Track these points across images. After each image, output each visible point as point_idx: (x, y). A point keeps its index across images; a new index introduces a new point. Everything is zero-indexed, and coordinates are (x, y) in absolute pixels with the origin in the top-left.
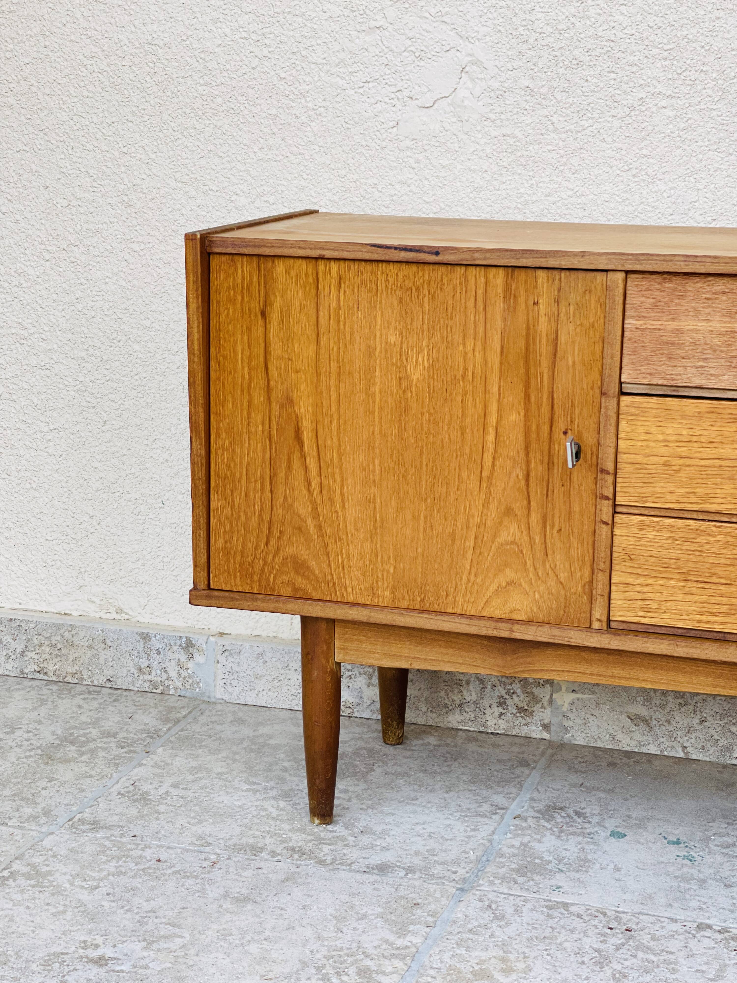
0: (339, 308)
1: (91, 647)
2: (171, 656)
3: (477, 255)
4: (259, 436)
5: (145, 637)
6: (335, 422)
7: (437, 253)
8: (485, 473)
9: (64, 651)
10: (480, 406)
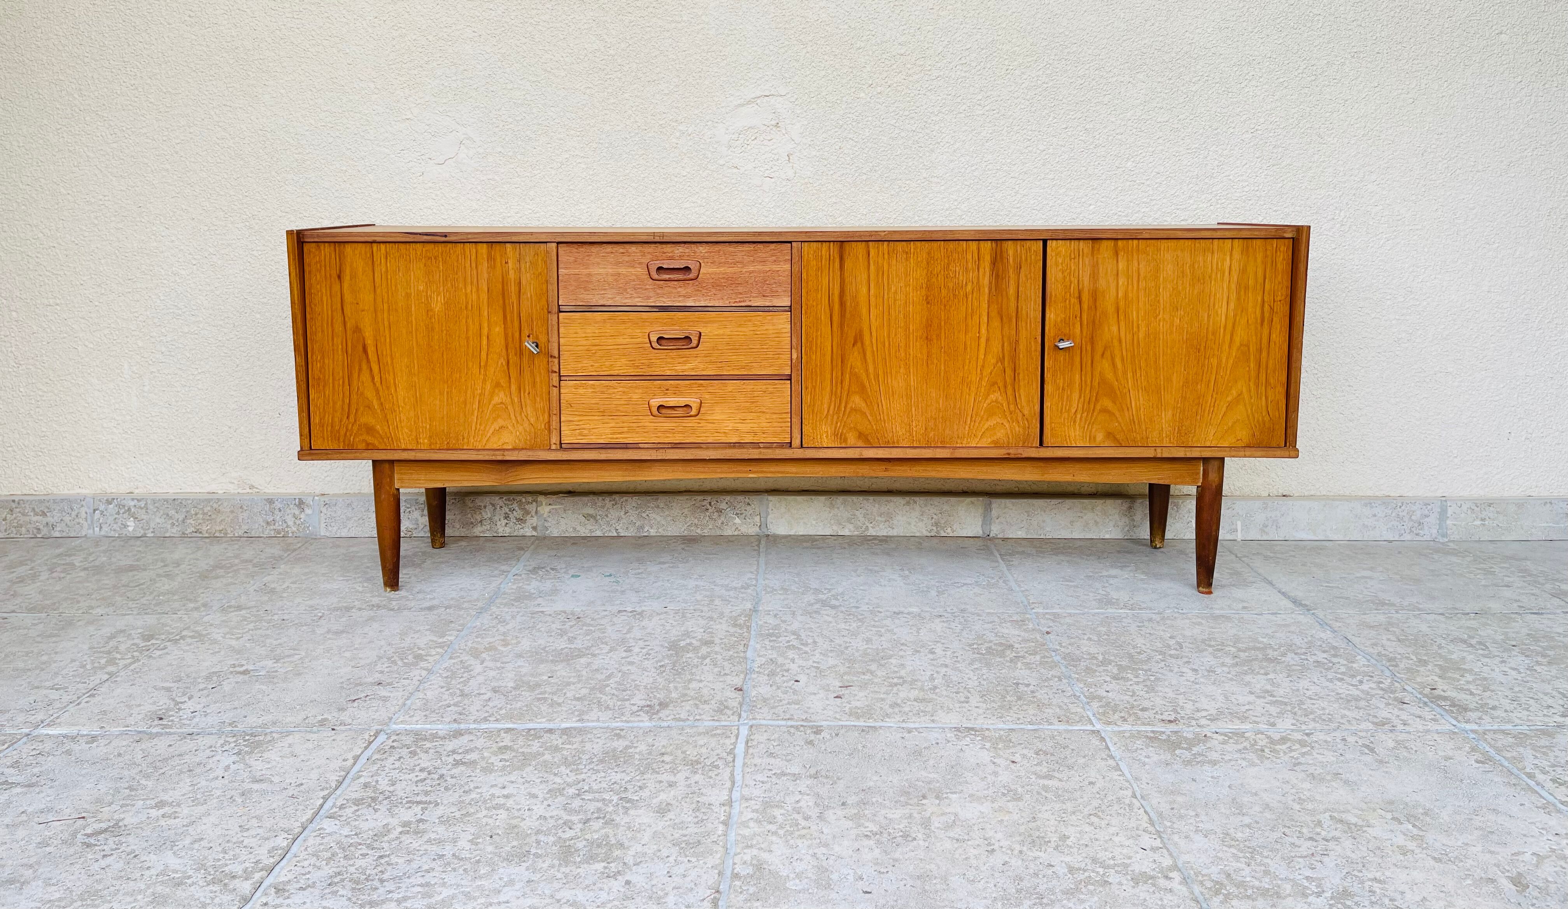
0: (387, 271)
1: (232, 512)
2: (288, 511)
3: (469, 236)
4: (340, 352)
5: (271, 501)
6: (388, 340)
7: (446, 236)
8: (482, 364)
9: (213, 516)
10: (477, 324)
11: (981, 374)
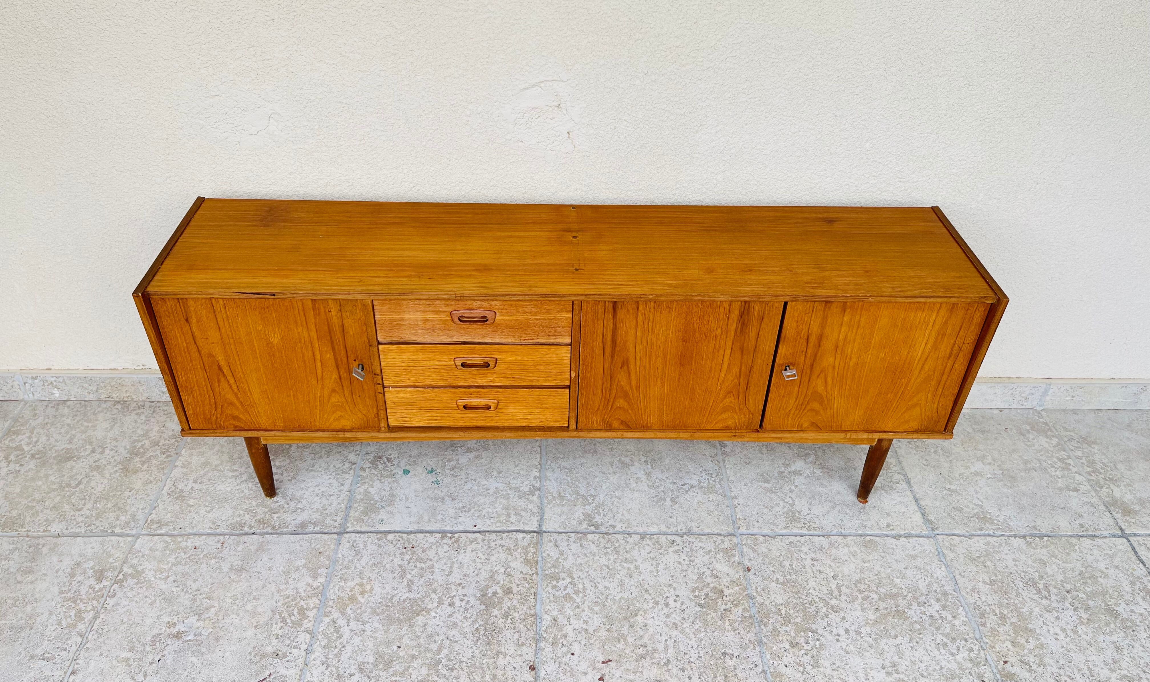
0: (227, 317)
1: (133, 385)
4: (199, 370)
6: (238, 362)
7: (274, 295)
8: (319, 378)
9: (119, 388)
11: (721, 386)
